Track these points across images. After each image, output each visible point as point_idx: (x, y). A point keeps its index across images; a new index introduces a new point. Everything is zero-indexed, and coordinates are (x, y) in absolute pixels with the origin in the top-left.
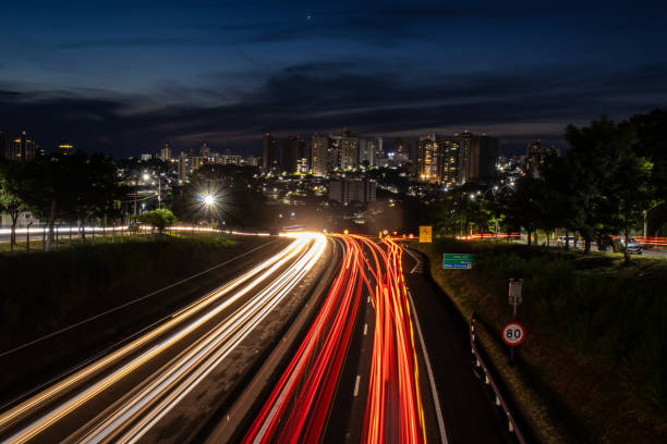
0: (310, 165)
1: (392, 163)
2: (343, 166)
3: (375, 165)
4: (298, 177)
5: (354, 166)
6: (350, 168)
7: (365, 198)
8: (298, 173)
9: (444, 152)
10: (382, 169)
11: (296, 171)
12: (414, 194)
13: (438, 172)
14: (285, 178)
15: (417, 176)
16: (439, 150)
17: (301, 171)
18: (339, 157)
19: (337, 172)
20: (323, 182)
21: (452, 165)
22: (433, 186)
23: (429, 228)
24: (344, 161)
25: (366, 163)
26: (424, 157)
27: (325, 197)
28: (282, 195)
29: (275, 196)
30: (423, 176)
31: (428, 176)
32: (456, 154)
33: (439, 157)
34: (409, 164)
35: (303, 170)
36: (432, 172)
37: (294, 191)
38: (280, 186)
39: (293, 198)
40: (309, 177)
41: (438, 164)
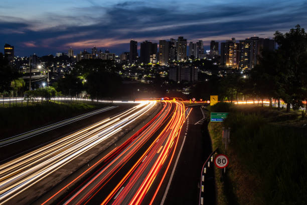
0: (158, 59)
1: (208, 56)
2: (178, 59)
3: (198, 58)
4: (151, 66)
5: (185, 59)
6: (182, 60)
7: (191, 78)
8: (150, 64)
9: (241, 50)
10: (202, 60)
11: (149, 62)
12: (222, 76)
13: (237, 62)
14: (142, 66)
15: (224, 64)
16: (238, 48)
17: (152, 62)
18: (176, 53)
19: (174, 63)
20: (165, 69)
21: (246, 57)
22: (233, 70)
23: (216, 97)
24: (179, 55)
25: (192, 57)
26: (228, 53)
27: (167, 78)
28: (140, 77)
29: (136, 78)
30: (227, 65)
31: (231, 65)
32: (247, 50)
33: (237, 52)
34: (219, 57)
35: (154, 61)
36: (233, 62)
37: (148, 74)
38: (139, 71)
39: (147, 79)
40: (157, 66)
41: (237, 57)
